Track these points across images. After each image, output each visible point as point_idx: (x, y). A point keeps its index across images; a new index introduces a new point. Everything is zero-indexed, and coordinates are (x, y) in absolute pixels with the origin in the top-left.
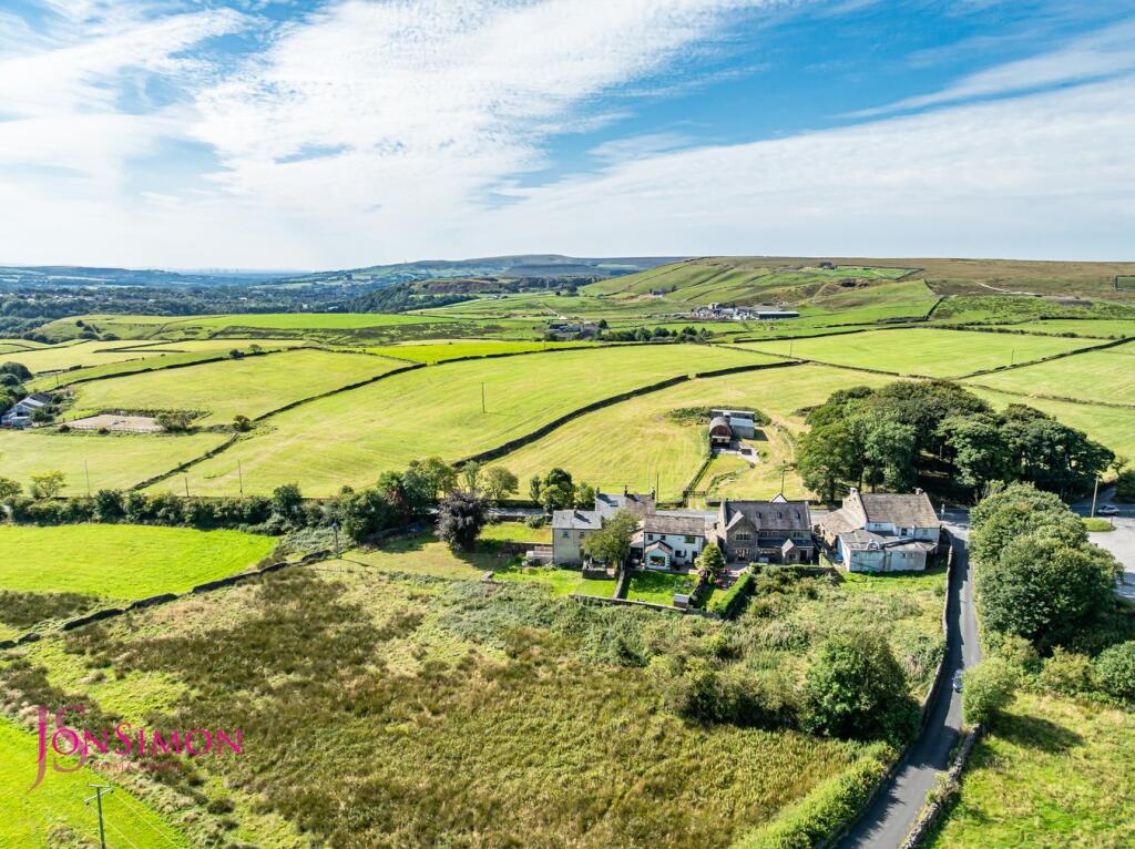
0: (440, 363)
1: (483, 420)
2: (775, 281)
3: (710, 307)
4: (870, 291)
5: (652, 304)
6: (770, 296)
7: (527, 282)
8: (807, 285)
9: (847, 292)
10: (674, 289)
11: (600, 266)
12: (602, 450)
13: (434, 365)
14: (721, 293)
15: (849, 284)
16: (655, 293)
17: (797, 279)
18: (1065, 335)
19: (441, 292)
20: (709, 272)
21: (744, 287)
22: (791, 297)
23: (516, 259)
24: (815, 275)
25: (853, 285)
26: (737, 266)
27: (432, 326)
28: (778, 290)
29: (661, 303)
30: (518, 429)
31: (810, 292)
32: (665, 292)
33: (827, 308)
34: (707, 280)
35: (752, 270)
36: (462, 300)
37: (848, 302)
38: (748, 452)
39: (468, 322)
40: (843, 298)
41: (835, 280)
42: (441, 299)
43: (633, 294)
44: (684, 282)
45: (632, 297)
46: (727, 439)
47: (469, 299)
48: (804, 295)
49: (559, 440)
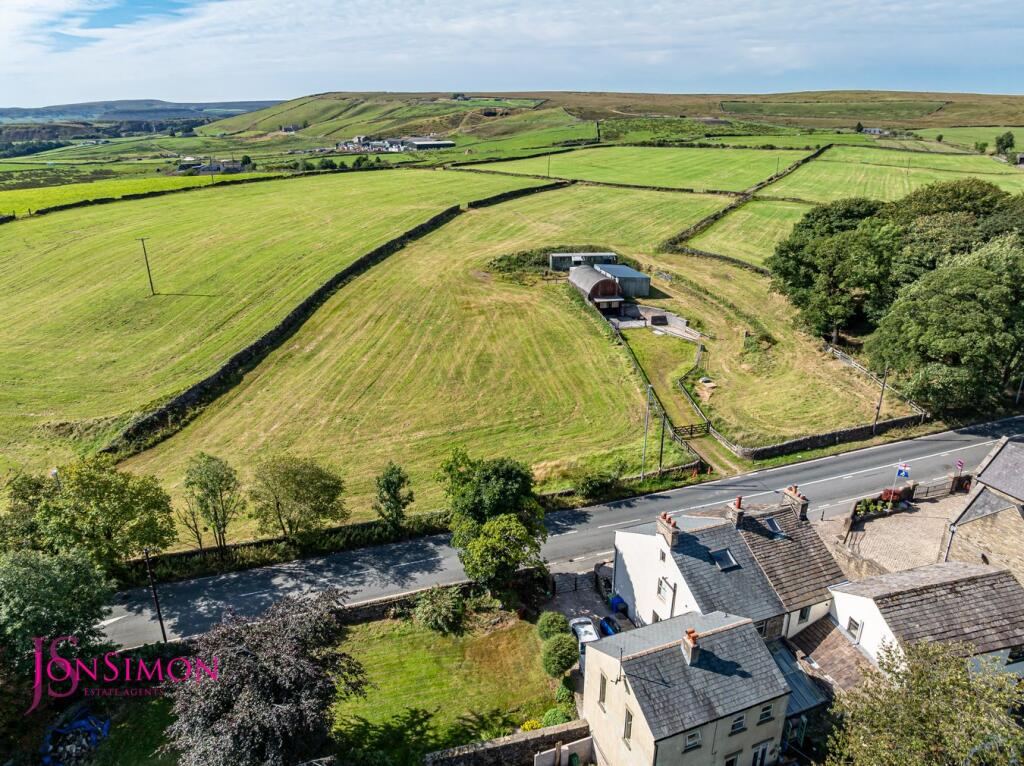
0: (41, 213)
2: (415, 112)
3: (356, 140)
4: (513, 118)
5: (286, 141)
6: (416, 127)
7: (129, 126)
8: (451, 115)
9: (489, 121)
10: (306, 125)
13: (31, 216)
14: (362, 127)
15: (490, 114)
16: (286, 130)
17: (437, 110)
19: (21, 139)
20: (339, 106)
21: (384, 120)
22: (435, 127)
23: (108, 105)
24: (454, 106)
25: (494, 114)
26: (367, 99)
27: (16, 175)
28: (423, 121)
29: (297, 140)
31: (455, 122)
32: (296, 129)
33: (479, 137)
34: (340, 114)
35: (385, 102)
36: (50, 147)
37: (498, 130)
39: (66, 168)
40: (491, 127)
41: (477, 109)
42: (23, 147)
43: (261, 132)
44: (316, 117)
45: (261, 136)
46: (615, 301)
47: (59, 145)
48: (450, 126)
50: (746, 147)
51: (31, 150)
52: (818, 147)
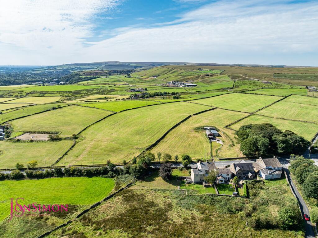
0: (121, 112)
1: (144, 133)
2: (187, 74)
3: (171, 82)
4: (213, 78)
5: (154, 80)
6: (187, 79)
7: (113, 71)
8: (197, 76)
9: (206, 78)
10: (159, 76)
11: (131, 65)
12: (182, 142)
13: (119, 112)
14: (173, 78)
15: (207, 75)
16: (154, 77)
17: (193, 74)
18: (272, 95)
19: (89, 75)
20: (167, 70)
21: (179, 76)
22: (193, 79)
24: (198, 72)
25: (208, 76)
26: (175, 68)
28: (189, 77)
29: (156, 80)
30: (155, 135)
31: (198, 77)
32: (156, 77)
33: (203, 83)
34: (168, 73)
35: (180, 70)
36: (96, 78)
37: (209, 81)
38: (218, 141)
40: (207, 80)
41: (204, 74)
43: (148, 77)
44: (161, 73)
45: (147, 78)
46: (212, 137)
47: (98, 77)
48: (196, 78)
49: (169, 139)
50: (267, 95)
51: (91, 79)
52: (285, 96)
